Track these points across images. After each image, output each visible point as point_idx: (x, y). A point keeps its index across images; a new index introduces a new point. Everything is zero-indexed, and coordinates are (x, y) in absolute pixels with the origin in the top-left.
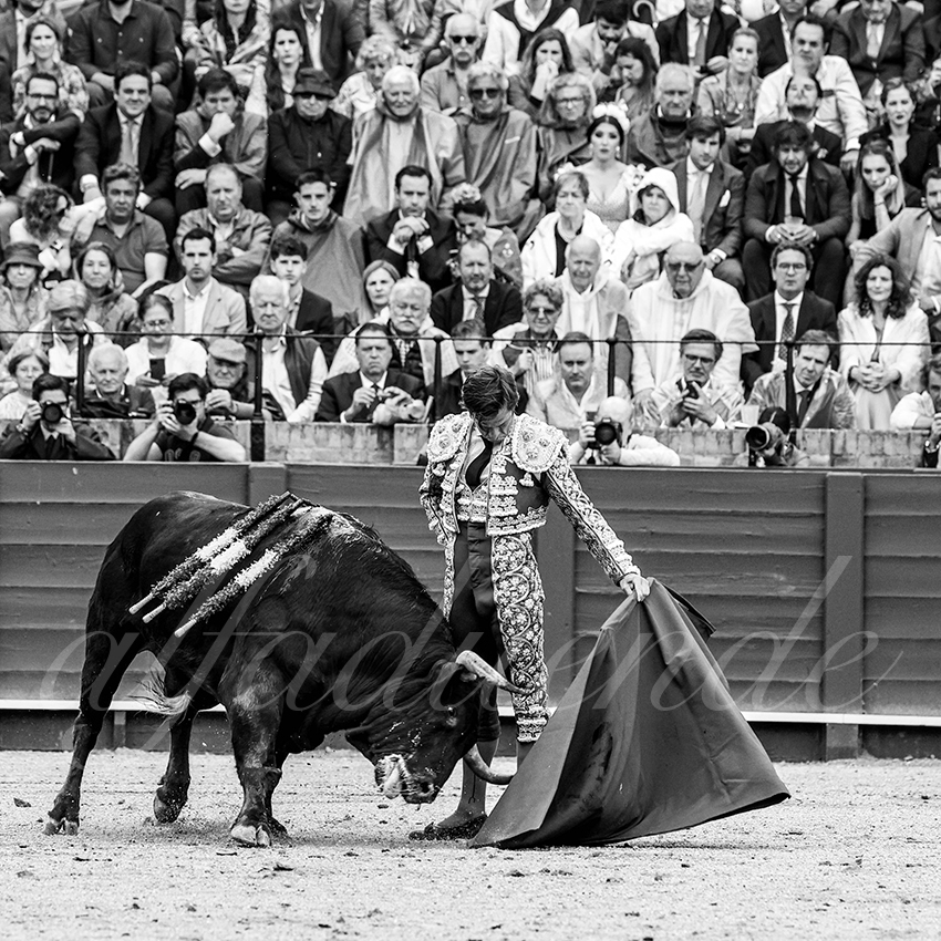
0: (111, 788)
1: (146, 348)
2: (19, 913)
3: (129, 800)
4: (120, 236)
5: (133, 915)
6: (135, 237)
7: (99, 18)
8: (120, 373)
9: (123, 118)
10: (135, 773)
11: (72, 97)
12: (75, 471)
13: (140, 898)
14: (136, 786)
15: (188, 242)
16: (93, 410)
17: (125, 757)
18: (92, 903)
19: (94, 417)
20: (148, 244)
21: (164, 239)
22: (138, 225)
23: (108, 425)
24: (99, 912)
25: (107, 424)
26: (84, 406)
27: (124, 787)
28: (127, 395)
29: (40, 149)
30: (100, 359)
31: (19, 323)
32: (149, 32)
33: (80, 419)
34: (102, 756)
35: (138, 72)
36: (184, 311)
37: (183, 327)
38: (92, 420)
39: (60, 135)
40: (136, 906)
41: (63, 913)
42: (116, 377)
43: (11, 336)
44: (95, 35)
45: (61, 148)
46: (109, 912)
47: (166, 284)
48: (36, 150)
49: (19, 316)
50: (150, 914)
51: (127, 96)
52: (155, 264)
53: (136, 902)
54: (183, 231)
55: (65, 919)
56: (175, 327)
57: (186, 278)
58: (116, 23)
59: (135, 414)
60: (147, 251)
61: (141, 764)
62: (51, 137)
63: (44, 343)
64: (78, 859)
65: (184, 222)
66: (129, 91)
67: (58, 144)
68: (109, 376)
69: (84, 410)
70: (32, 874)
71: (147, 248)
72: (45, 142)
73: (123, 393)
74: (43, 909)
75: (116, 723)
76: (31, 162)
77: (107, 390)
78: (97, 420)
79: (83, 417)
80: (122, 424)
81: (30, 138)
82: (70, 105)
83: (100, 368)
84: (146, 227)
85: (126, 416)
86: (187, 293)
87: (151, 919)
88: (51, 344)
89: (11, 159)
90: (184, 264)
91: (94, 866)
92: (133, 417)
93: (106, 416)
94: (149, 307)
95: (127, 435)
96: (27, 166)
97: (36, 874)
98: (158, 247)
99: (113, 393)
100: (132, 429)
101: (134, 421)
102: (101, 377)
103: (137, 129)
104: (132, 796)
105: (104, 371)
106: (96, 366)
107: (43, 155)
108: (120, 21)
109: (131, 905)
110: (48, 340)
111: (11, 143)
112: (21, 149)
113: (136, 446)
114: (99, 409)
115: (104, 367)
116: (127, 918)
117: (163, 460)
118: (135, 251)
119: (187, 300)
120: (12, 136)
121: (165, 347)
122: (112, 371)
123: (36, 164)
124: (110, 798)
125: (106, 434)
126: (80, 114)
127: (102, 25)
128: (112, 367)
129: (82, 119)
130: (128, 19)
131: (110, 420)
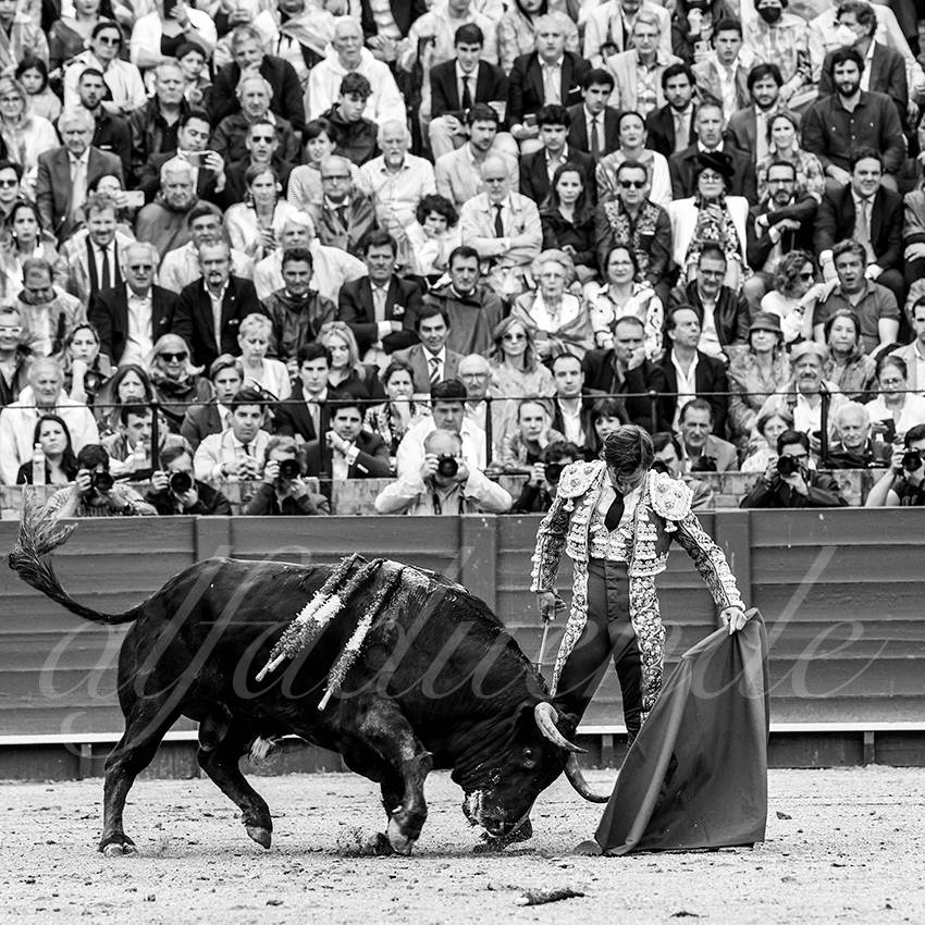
0: (863, 801)
1: (883, 404)
2: (784, 914)
3: (880, 811)
4: (855, 304)
5: (886, 914)
6: (870, 304)
7: (831, 110)
8: (863, 429)
9: (857, 199)
10: (884, 786)
11: (810, 181)
12: (821, 517)
13: (892, 899)
14: (885, 799)
15: (918, 308)
16: (836, 461)
17: (875, 772)
18: (849, 904)
19: (837, 468)
20: (881, 310)
21: (896, 305)
22: (872, 293)
23: (850, 475)
24: (855, 912)
25: (849, 473)
26: (827, 458)
27: (874, 800)
28: (870, 448)
29: (783, 230)
30: (844, 417)
31: (766, 385)
32: (878, 117)
33: (825, 470)
34: (854, 772)
35: (871, 156)
36: (916, 370)
37: (916, 385)
38: (836, 471)
39: (800, 216)
40: (888, 906)
41: (824, 914)
42: (859, 432)
43: (758, 397)
44: (828, 125)
45: (801, 227)
46: (865, 913)
47: (898, 347)
48: (779, 230)
49: (766, 379)
50: (902, 914)
51: (862, 177)
52: (888, 328)
53: (889, 902)
54: (913, 297)
55: (825, 919)
56: (908, 385)
57: (917, 340)
58: (847, 111)
59: (873, 464)
60: (880, 317)
61: (889, 779)
62: (793, 218)
63: (789, 403)
64: (835, 865)
65: (914, 289)
66: (864, 173)
67: (799, 223)
68: (852, 432)
69: (828, 462)
70: (794, 880)
71: (880, 314)
72: (787, 223)
73: (866, 446)
74: (806, 910)
75: (866, 742)
76: (774, 241)
77: (851, 445)
78: (840, 470)
79: (827, 468)
80: (862, 474)
81: (774, 220)
82: (808, 188)
83: (844, 425)
84: (879, 296)
85: (865, 467)
86: (918, 354)
87: (903, 918)
88: (795, 404)
89: (756, 239)
90: (915, 327)
91: (850, 871)
92: (872, 467)
93: (847, 466)
94: (884, 367)
95: (867, 484)
96: (772, 245)
97: (798, 879)
98: (890, 314)
99: (857, 447)
100: (871, 478)
101: (873, 470)
102: (845, 434)
103: (870, 207)
104: (882, 807)
105: (848, 428)
106: (841, 423)
107: (786, 234)
108: (851, 111)
109: (884, 906)
110: (792, 400)
111: (756, 225)
112: (765, 230)
113: (875, 493)
114: (842, 461)
115: (848, 424)
116: (881, 917)
117: (901, 505)
118: (869, 317)
119: (918, 360)
120: (757, 219)
121: (900, 403)
122: (855, 428)
123: (780, 243)
124: (862, 810)
125: (848, 483)
126: (817, 196)
127: (834, 115)
128: (854, 424)
129: (820, 201)
130: (858, 107)
131: (852, 470)
